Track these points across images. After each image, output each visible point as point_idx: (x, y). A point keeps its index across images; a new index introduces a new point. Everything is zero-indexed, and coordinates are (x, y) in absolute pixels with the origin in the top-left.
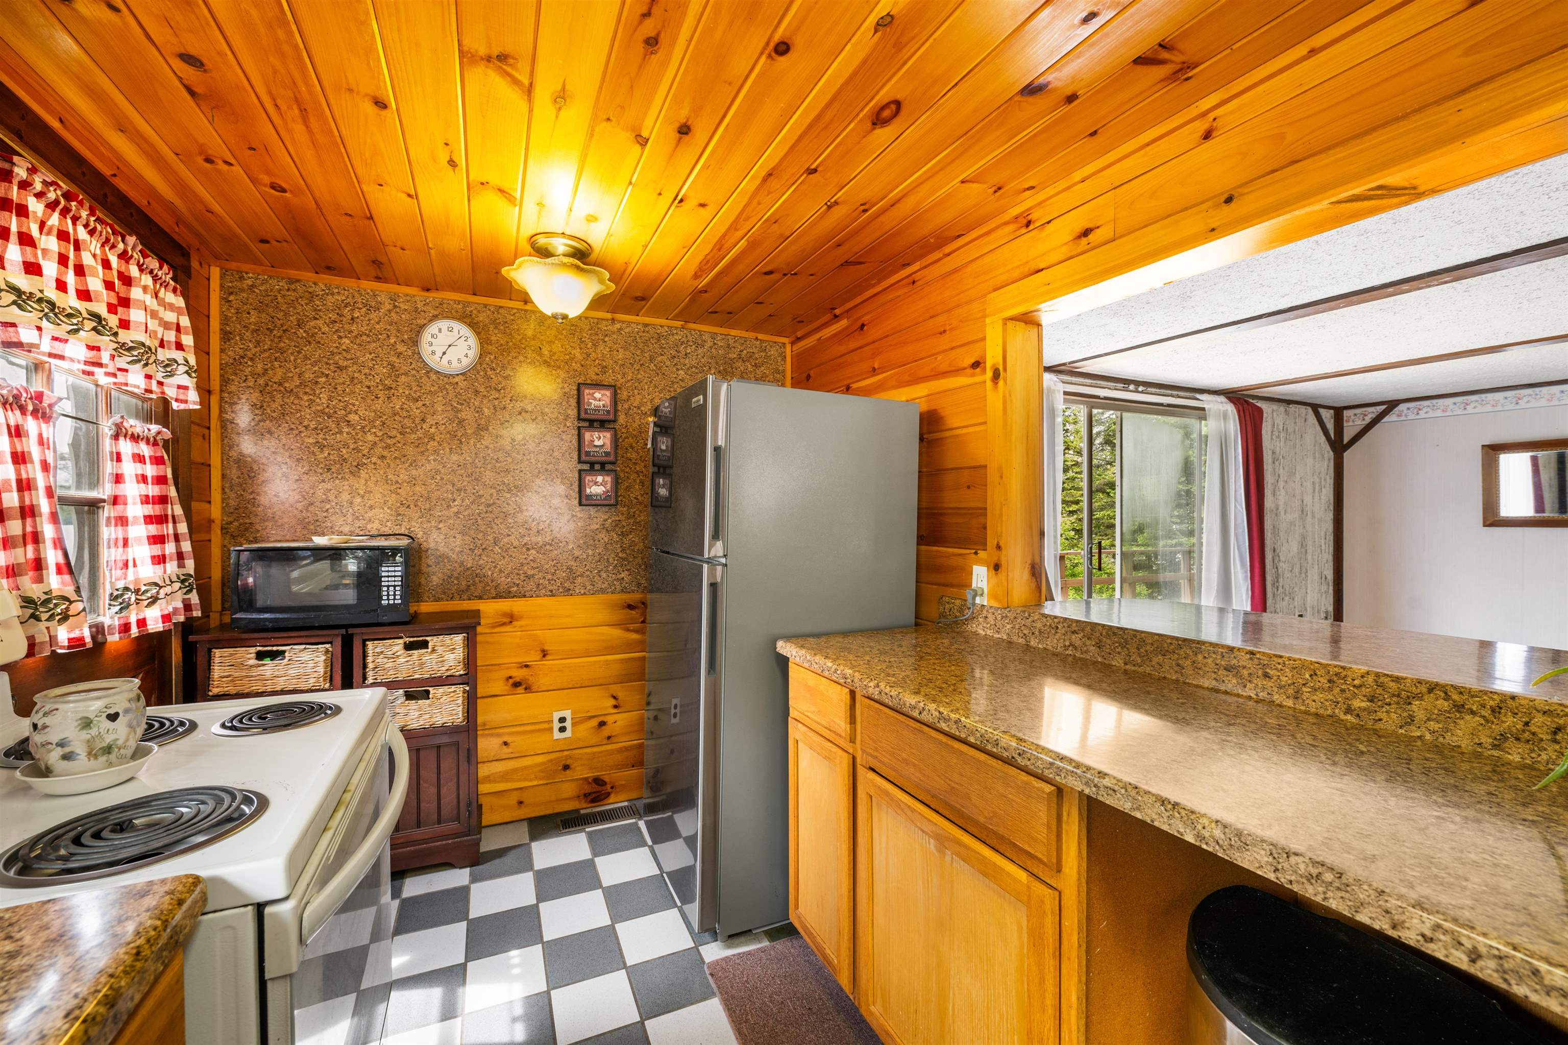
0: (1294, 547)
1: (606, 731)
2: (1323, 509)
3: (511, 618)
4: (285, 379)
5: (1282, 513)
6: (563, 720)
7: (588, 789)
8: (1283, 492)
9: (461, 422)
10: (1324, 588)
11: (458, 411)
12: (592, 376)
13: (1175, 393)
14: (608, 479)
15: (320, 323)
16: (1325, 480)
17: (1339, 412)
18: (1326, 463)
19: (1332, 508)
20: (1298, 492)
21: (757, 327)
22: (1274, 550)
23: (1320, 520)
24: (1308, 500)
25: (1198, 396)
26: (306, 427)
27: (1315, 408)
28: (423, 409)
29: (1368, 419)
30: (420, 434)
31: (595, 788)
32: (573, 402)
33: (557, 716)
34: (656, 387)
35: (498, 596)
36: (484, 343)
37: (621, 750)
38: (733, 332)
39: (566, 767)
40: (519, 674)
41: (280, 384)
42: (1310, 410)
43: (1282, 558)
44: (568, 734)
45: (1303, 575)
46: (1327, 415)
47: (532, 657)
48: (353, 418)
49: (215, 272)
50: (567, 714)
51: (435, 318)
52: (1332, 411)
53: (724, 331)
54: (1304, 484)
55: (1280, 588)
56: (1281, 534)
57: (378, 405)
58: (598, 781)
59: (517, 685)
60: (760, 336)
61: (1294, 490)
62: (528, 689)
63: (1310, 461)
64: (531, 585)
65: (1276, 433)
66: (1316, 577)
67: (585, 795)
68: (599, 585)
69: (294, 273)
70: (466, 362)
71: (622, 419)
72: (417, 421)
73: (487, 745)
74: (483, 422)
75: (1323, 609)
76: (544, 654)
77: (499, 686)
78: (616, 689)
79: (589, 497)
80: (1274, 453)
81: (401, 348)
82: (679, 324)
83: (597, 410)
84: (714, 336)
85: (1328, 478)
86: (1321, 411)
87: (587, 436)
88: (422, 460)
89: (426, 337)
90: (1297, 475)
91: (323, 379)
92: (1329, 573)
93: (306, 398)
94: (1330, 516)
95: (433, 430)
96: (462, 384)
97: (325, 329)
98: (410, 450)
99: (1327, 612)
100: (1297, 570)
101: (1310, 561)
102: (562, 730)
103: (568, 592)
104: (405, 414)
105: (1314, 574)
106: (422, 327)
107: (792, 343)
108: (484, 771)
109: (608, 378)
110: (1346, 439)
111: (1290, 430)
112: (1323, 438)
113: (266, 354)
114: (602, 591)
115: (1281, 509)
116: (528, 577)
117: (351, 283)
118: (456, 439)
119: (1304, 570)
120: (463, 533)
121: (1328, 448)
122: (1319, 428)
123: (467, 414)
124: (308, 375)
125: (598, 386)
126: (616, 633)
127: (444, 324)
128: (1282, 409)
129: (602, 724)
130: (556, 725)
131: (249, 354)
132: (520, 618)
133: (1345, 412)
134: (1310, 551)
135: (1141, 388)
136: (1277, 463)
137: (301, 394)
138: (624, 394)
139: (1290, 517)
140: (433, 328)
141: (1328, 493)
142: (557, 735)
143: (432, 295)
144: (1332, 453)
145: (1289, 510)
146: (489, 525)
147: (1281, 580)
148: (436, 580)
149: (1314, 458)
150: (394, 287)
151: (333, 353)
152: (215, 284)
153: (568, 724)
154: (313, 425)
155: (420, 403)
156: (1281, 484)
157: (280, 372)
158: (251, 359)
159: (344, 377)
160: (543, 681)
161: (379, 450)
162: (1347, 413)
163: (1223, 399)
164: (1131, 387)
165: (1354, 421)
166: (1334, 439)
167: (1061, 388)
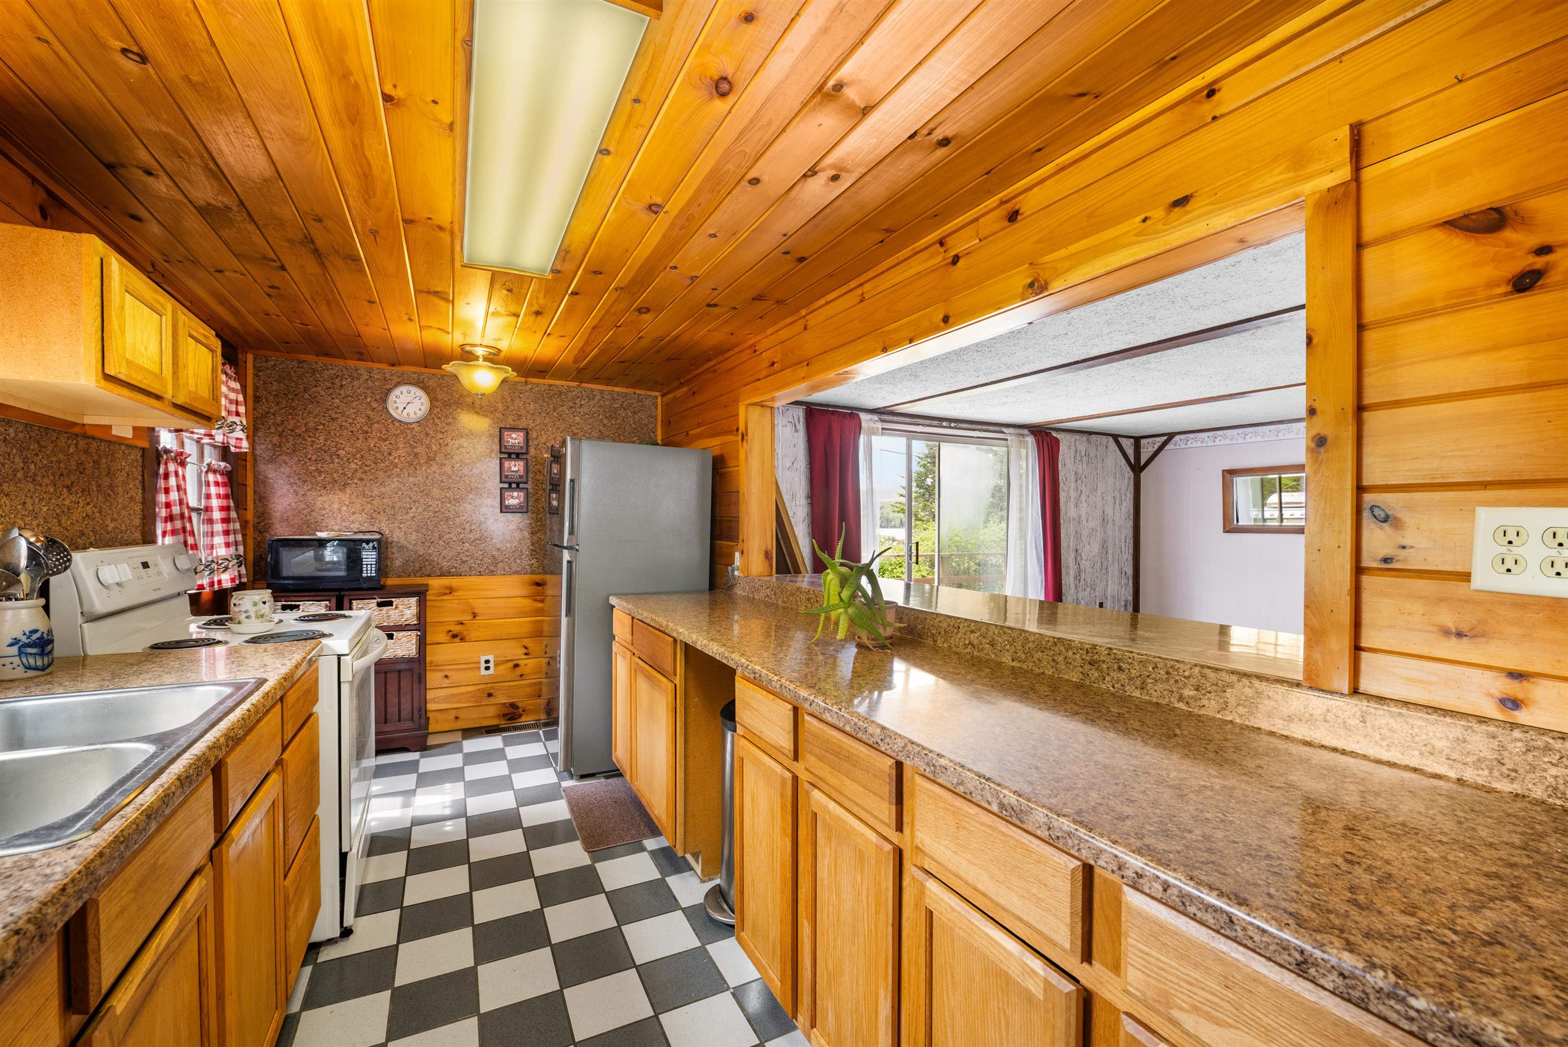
0: (1096, 548)
1: (519, 671)
2: (1123, 518)
3: (451, 590)
4: (296, 427)
5: (1084, 522)
6: (487, 662)
7: (506, 711)
8: (1085, 505)
9: (416, 455)
10: (1124, 581)
11: (414, 447)
12: (510, 422)
13: (985, 427)
14: (522, 494)
15: (319, 389)
16: (1126, 495)
17: (1138, 440)
18: (1126, 482)
19: (1132, 517)
20: (1099, 504)
21: (635, 385)
22: (1077, 551)
23: (1120, 528)
24: (1109, 511)
25: (1004, 430)
26: (310, 459)
27: (1116, 437)
28: (390, 446)
29: (1156, 447)
30: (387, 463)
31: (511, 710)
32: (497, 440)
33: (483, 659)
34: (557, 428)
35: (442, 575)
36: (433, 400)
37: (530, 685)
38: (617, 389)
39: (490, 695)
40: (456, 629)
41: (292, 431)
42: (1111, 439)
43: (1084, 557)
44: (491, 671)
45: (1104, 571)
46: (1128, 445)
47: (466, 617)
48: (341, 452)
49: (250, 357)
50: (491, 658)
51: (398, 384)
52: (1132, 440)
53: (610, 388)
54: (1106, 498)
55: (1082, 581)
56: (1083, 538)
57: (359, 444)
58: (513, 705)
59: (455, 636)
60: (637, 391)
61: (1095, 502)
62: (463, 640)
63: (1111, 480)
64: (465, 568)
65: (1078, 458)
66: (1117, 573)
67: (504, 715)
68: (515, 568)
69: (302, 357)
70: (419, 414)
71: (532, 451)
72: (386, 454)
73: (433, 678)
74: (431, 455)
75: (1123, 598)
76: (475, 615)
77: (442, 637)
78: (528, 642)
79: (508, 507)
80: (1076, 473)
81: (374, 405)
82: (575, 384)
83: (513, 446)
84: (602, 392)
85: (1128, 493)
86: (1123, 441)
87: (507, 464)
88: (388, 481)
89: (392, 397)
90: (1099, 492)
91: (321, 427)
92: (1129, 570)
93: (309, 439)
94: (1130, 523)
95: (396, 461)
96: (417, 429)
97: (323, 393)
98: (381, 475)
99: (1126, 601)
100: (1098, 566)
101: (1110, 560)
102: (487, 668)
103: (492, 573)
104: (377, 450)
105: (1114, 570)
106: (389, 391)
107: (662, 396)
108: (430, 695)
109: (522, 424)
110: (1143, 461)
111: (1092, 455)
112: (1124, 461)
113: (283, 411)
114: (517, 573)
115: (1084, 518)
116: (463, 562)
117: (340, 362)
118: (412, 465)
119: (1104, 566)
120: (417, 531)
121: (1129, 469)
122: (1119, 453)
123: (420, 449)
124: (311, 424)
125: (514, 429)
126: (527, 602)
127: (404, 389)
128: (1084, 438)
129: (516, 666)
130: (483, 665)
131: (272, 411)
132: (457, 590)
133: (1142, 441)
134: (1110, 552)
135: (953, 425)
136: (1079, 482)
137: (306, 437)
138: (533, 434)
139: (1092, 524)
140: (397, 392)
141: (1128, 505)
142: (483, 672)
143: (395, 369)
144: (1131, 473)
145: (1091, 519)
146: (436, 526)
147: (1083, 575)
148: (398, 563)
149: (1115, 477)
150: (369, 364)
151: (328, 409)
152: (250, 365)
153: (491, 665)
154: (314, 458)
155: (388, 442)
156: (1083, 498)
157: (292, 422)
158: (273, 414)
159: (335, 425)
160: (474, 634)
161: (359, 475)
162: (1143, 442)
163: (1026, 432)
164: (944, 424)
165: (1148, 448)
166: (1133, 462)
167: (880, 425)
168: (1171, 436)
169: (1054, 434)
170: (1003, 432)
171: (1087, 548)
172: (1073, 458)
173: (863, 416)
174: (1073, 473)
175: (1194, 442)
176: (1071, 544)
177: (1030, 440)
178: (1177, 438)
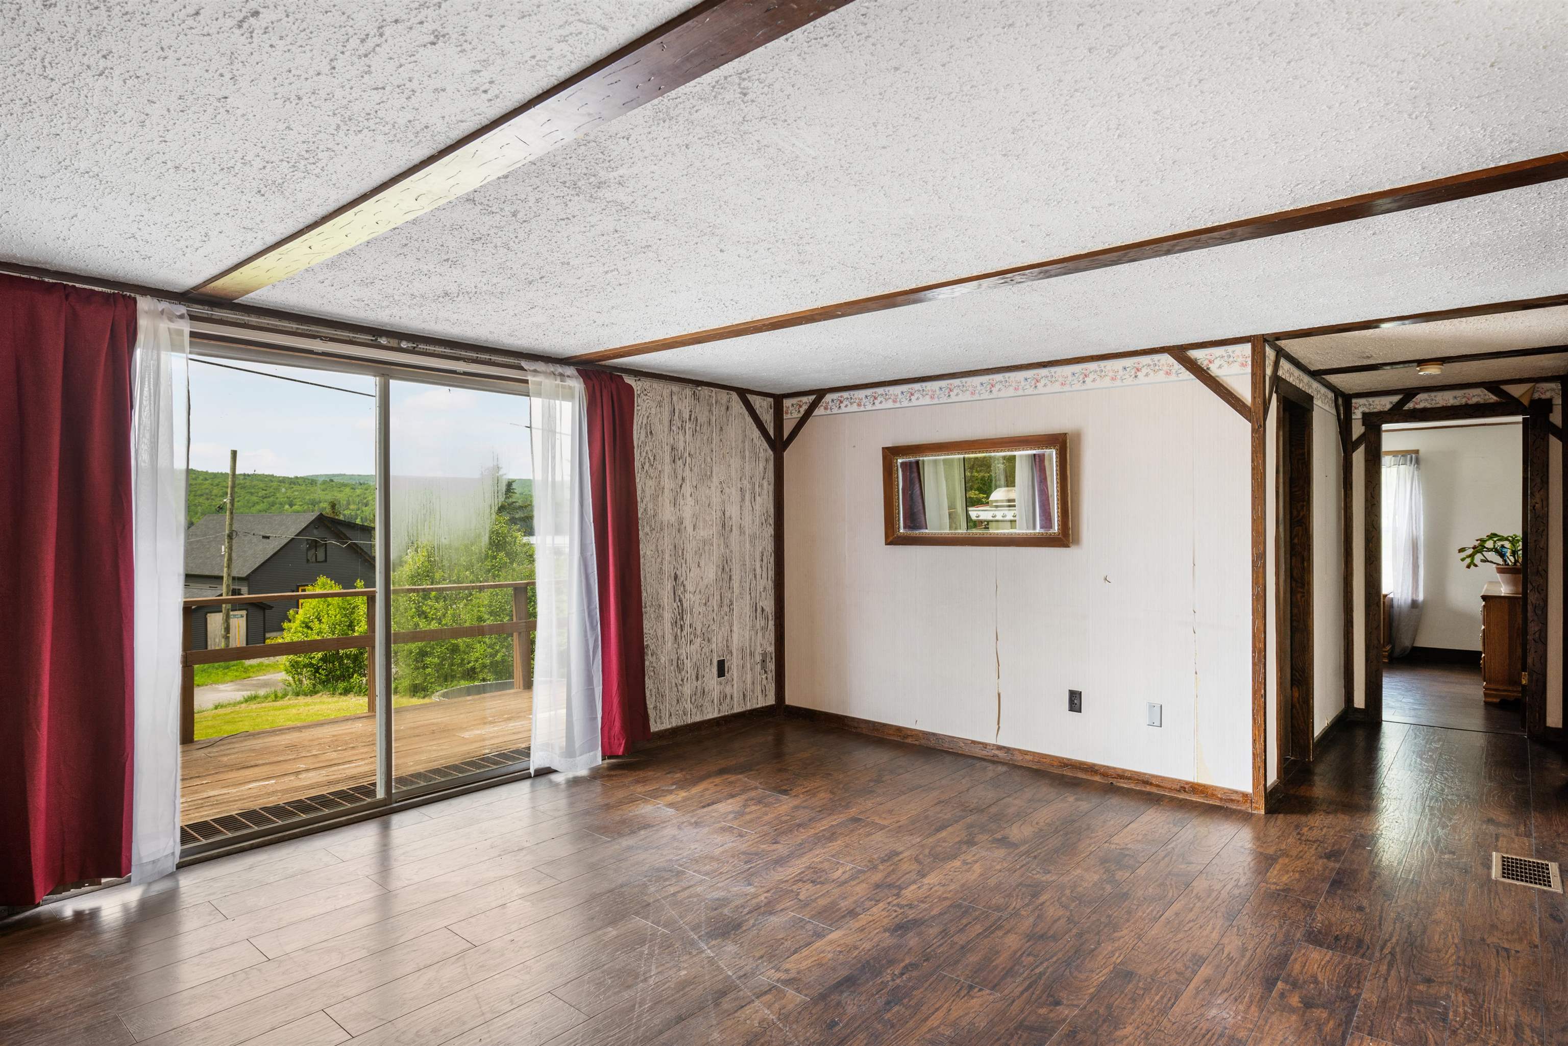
0: (711, 573)
2: (757, 522)
5: (690, 529)
8: (690, 501)
10: (760, 623)
13: (486, 357)
16: (761, 486)
17: (778, 400)
18: (762, 465)
19: (771, 521)
20: (716, 500)
22: (676, 578)
23: (753, 538)
24: (733, 511)
25: (524, 364)
27: (743, 393)
29: (801, 412)
42: (734, 396)
43: (690, 588)
45: (726, 609)
46: (763, 406)
52: (771, 400)
54: (727, 490)
55: (687, 629)
56: (688, 556)
61: (709, 497)
63: (735, 462)
65: (677, 422)
66: (747, 610)
75: (759, 650)
85: (765, 484)
86: (754, 400)
90: (715, 479)
92: (768, 604)
94: (770, 531)
99: (764, 655)
100: (715, 602)
101: (736, 591)
105: (742, 607)
110: (786, 433)
111: (702, 419)
112: (757, 433)
115: (688, 523)
119: (726, 602)
121: (766, 445)
122: (749, 420)
128: (688, 391)
133: (784, 400)
134: (736, 578)
135: (404, 345)
136: (679, 463)
139: (703, 533)
141: (765, 501)
144: (770, 452)
145: (701, 524)
147: (688, 619)
149: (744, 457)
156: (687, 489)
162: (787, 403)
163: (570, 371)
164: (383, 341)
165: (793, 411)
166: (772, 433)
167: (186, 327)
168: (820, 394)
169: (629, 380)
170: (522, 368)
171: (695, 571)
172: (666, 423)
173: (144, 304)
174: (667, 449)
175: (850, 404)
176: (666, 567)
177: (577, 385)
178: (829, 397)
